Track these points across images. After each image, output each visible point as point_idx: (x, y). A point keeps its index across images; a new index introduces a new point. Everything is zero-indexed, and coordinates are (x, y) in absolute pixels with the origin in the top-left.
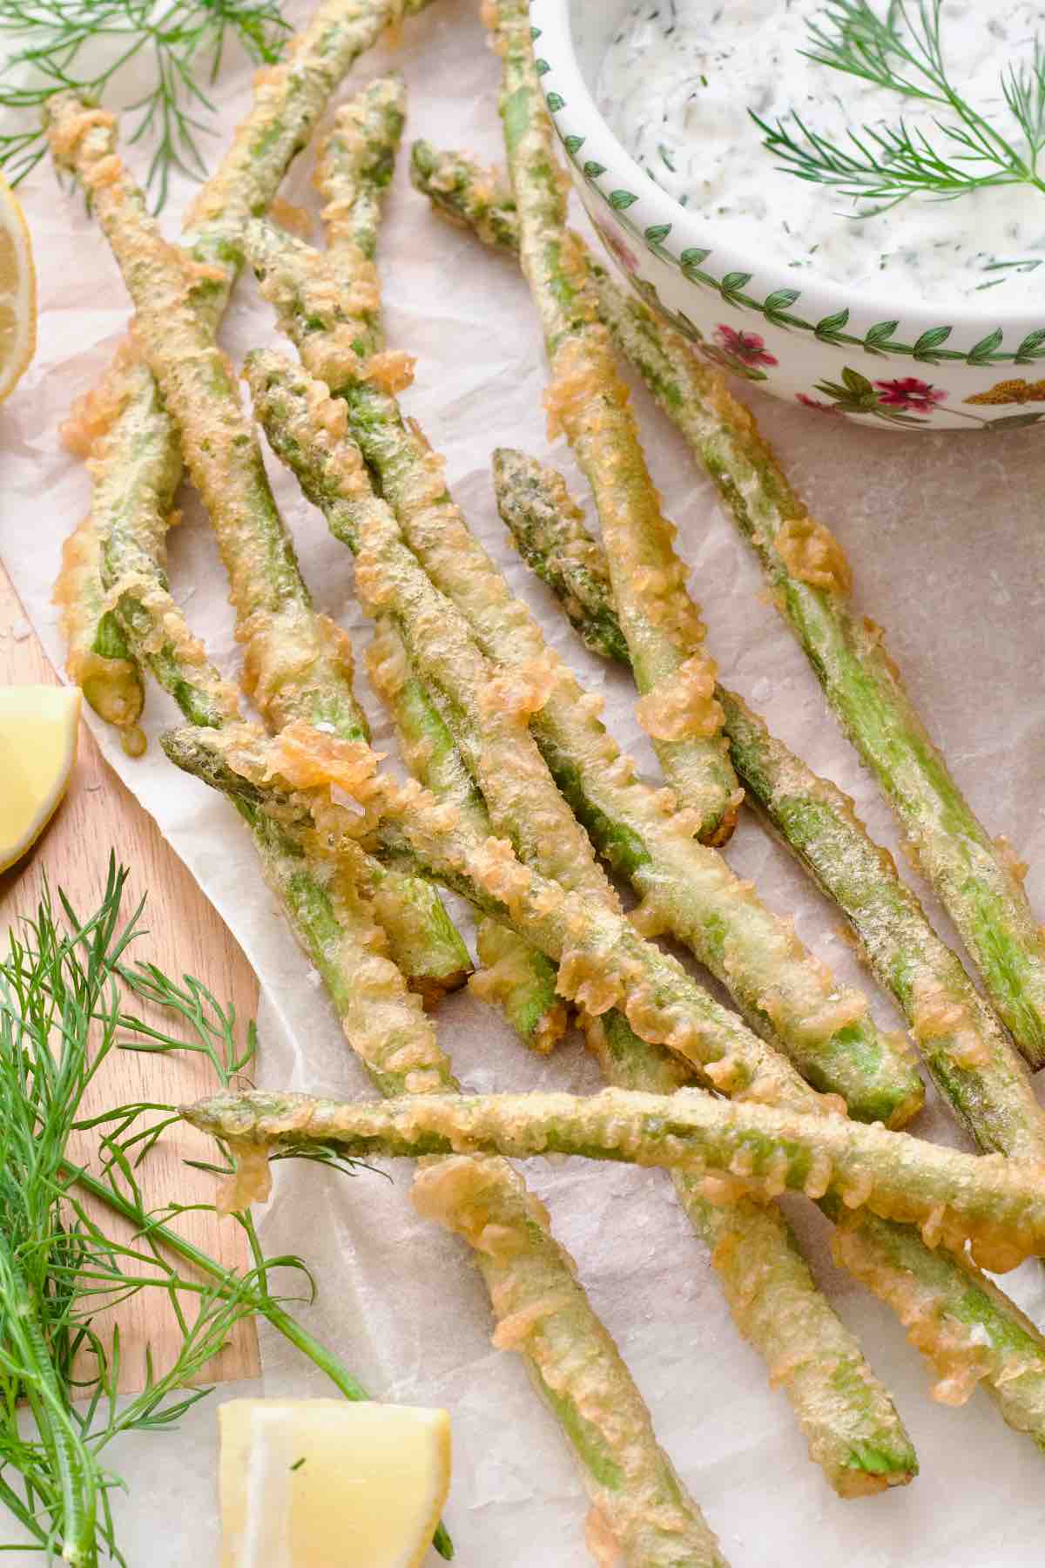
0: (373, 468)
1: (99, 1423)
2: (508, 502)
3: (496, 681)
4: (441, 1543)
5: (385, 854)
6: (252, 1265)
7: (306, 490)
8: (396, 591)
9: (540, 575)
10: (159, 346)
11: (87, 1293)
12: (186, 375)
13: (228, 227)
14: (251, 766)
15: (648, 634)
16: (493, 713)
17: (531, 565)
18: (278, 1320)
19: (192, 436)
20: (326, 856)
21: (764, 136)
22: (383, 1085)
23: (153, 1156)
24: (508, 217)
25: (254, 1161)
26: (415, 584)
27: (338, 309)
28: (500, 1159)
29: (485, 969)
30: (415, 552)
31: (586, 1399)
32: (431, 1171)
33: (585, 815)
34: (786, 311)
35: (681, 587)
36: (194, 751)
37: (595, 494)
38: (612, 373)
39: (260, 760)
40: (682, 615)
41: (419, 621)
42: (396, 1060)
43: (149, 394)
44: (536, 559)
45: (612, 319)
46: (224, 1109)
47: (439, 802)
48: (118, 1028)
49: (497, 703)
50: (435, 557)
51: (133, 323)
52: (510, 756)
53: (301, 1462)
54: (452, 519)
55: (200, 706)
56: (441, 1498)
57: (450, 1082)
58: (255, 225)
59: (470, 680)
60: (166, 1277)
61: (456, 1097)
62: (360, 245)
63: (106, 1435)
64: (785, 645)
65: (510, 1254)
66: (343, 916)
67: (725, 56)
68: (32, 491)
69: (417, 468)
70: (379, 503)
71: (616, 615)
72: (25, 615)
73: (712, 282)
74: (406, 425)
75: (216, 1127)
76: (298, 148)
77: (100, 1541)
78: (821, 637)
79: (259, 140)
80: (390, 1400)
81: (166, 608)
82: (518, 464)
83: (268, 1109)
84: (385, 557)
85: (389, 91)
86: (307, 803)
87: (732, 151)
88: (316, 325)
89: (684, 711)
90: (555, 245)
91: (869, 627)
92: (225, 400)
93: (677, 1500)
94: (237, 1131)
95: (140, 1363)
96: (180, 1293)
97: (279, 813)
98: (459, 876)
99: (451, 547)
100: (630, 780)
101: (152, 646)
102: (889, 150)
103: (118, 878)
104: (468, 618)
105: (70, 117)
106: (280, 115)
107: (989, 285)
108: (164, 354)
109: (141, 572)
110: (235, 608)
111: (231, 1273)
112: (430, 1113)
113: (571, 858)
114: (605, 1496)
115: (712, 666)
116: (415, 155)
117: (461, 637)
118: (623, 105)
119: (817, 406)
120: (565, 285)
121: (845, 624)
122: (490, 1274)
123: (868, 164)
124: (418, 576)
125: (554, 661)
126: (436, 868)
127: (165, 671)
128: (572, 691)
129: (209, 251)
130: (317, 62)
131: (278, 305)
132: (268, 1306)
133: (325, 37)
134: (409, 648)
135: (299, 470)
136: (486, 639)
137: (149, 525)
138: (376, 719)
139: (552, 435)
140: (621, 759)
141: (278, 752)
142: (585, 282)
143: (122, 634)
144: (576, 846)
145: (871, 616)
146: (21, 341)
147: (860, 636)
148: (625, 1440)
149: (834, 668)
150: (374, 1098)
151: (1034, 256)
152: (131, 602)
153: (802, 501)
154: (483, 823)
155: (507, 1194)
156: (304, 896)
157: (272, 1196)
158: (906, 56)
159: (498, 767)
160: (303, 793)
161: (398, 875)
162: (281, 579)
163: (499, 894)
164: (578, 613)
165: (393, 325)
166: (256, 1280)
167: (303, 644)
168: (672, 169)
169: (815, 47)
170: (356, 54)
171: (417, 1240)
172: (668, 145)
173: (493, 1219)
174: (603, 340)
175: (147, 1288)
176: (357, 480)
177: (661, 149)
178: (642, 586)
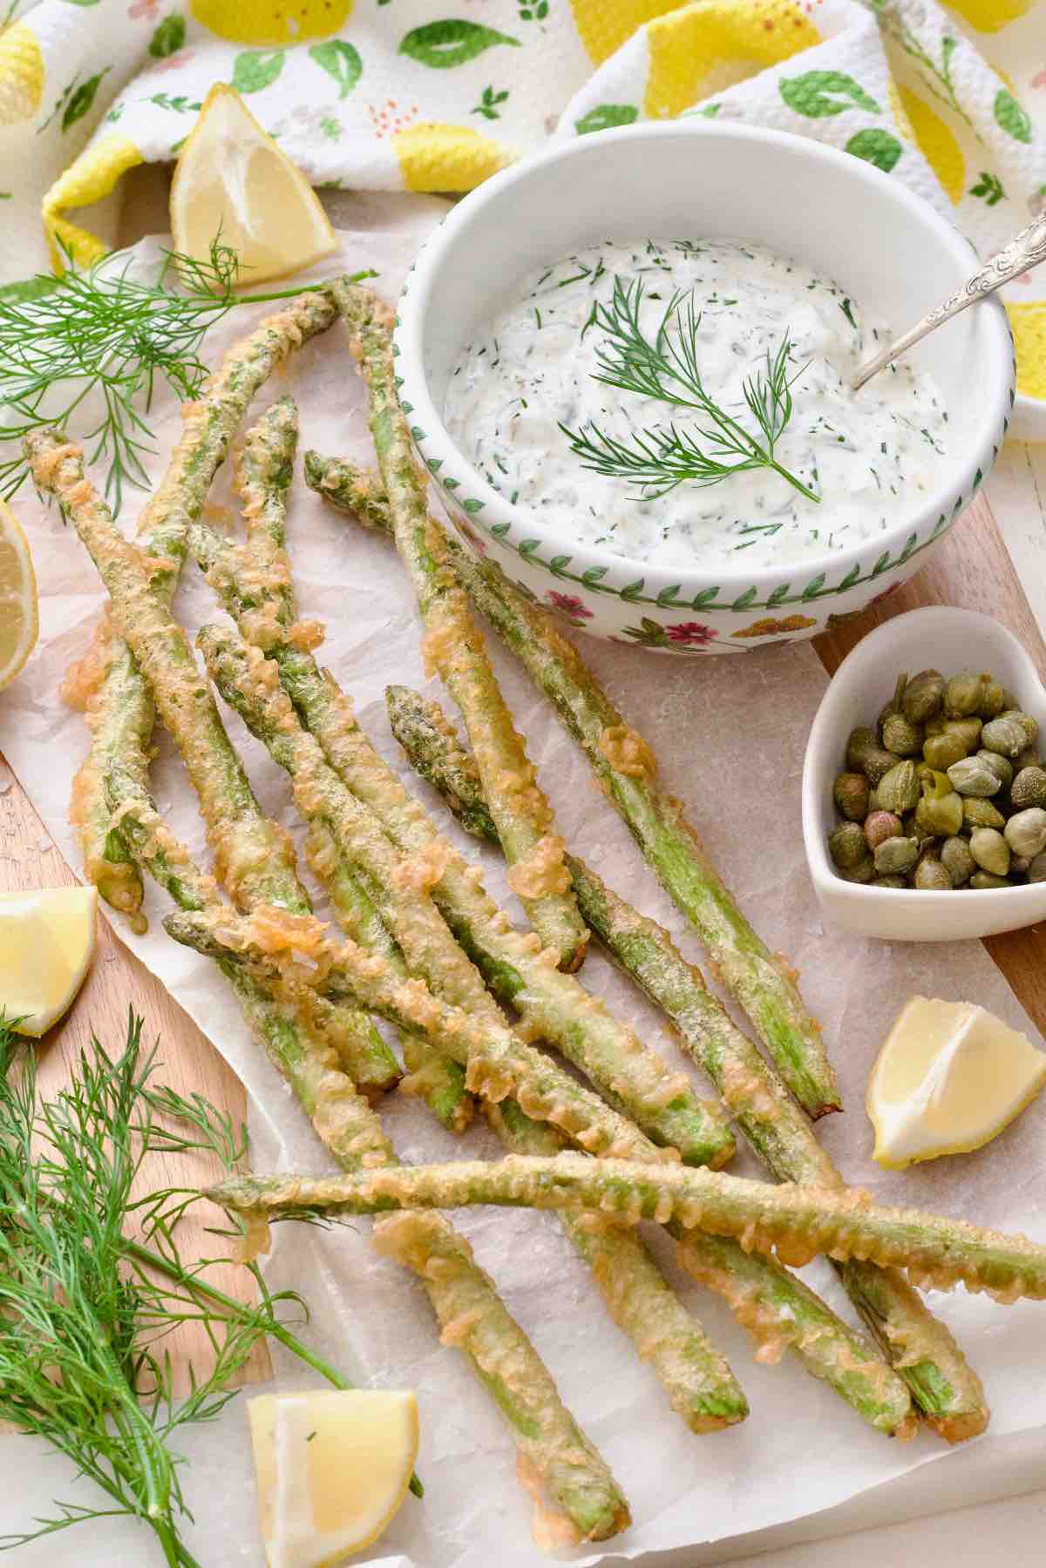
0: (300, 708)
1: (162, 1420)
2: (399, 726)
3: (404, 863)
4: (415, 1487)
5: (335, 996)
6: (261, 1299)
7: (250, 727)
8: (326, 801)
9: (427, 779)
10: (132, 625)
11: (143, 1328)
12: (155, 646)
13: (174, 528)
14: (232, 938)
15: (512, 820)
16: (403, 887)
17: (421, 772)
18: (283, 1337)
19: (163, 693)
20: (290, 1000)
21: (571, 442)
22: (345, 1164)
23: (180, 1227)
24: (382, 506)
25: (259, 1224)
26: (338, 795)
27: (264, 589)
28: (435, 1212)
29: (410, 1074)
30: (337, 770)
31: (512, 1377)
32: (385, 1223)
33: (477, 957)
34: (598, 582)
35: (533, 784)
36: (189, 929)
37: (465, 717)
38: (471, 624)
39: (239, 933)
40: (536, 805)
41: (344, 822)
42: (354, 1144)
43: (127, 658)
44: (424, 768)
45: (467, 581)
46: (235, 1189)
47: (370, 956)
48: (152, 1136)
49: (406, 880)
50: (352, 773)
51: (110, 607)
52: (418, 918)
53: (313, 1435)
54: (362, 744)
55: (188, 895)
56: (413, 1455)
57: (393, 1159)
58: (197, 530)
59: (385, 864)
60: (201, 1312)
61: (399, 1169)
62: (273, 536)
63: (167, 1428)
64: (611, 819)
65: (448, 1279)
66: (306, 1043)
67: (538, 382)
68: (43, 738)
69: (332, 707)
70: (306, 736)
71: (486, 805)
72: (47, 832)
73: (543, 563)
74: (321, 673)
75: (230, 1203)
76: (219, 462)
77: (174, 1504)
78: (638, 814)
79: (190, 460)
80: (369, 1388)
81: (157, 824)
82: (405, 698)
83: (268, 1187)
84: (315, 776)
85: (284, 414)
86: (276, 963)
87: (548, 455)
88: (249, 603)
89: (543, 875)
90: (420, 530)
91: (673, 803)
92: (185, 663)
93: (581, 1443)
94: (246, 1204)
95: (186, 1375)
96: (211, 1323)
97: (255, 971)
98: (389, 1009)
99: (362, 765)
100: (507, 929)
101: (148, 853)
102: (664, 447)
103: (135, 1025)
104: (380, 817)
105: (48, 452)
106: (205, 438)
107: (744, 546)
108: (137, 630)
109: (136, 798)
110: (205, 819)
111: (247, 1306)
112: (383, 1182)
113: (468, 989)
114: (529, 1445)
115: (560, 841)
116: (307, 462)
117: (375, 832)
118: (464, 423)
119: (624, 643)
120: (431, 560)
121: (655, 802)
122: (434, 1293)
123: (650, 459)
124: (340, 788)
125: (444, 844)
126: (372, 1003)
127: (160, 871)
128: (460, 866)
129: (161, 549)
130: (228, 396)
131: (219, 589)
132: (275, 1328)
133: (233, 375)
134: (337, 842)
135: (244, 713)
136: (393, 831)
137: (136, 761)
138: (315, 893)
139: (429, 674)
140: (499, 915)
141: (251, 928)
142: (446, 556)
143: (124, 844)
144: (471, 980)
145: (673, 793)
146: (28, 626)
147: (666, 811)
148: (541, 1403)
149: (649, 835)
150: (339, 1174)
151: (776, 521)
152: (130, 821)
153: (617, 710)
154: (403, 968)
155: (441, 1235)
156: (276, 1030)
157: (272, 1248)
158: (673, 374)
159: (409, 927)
160: (271, 955)
161: (343, 1010)
162: (238, 795)
163: (419, 1020)
164: (458, 806)
165: (301, 594)
166: (265, 1311)
167: (259, 844)
168: (505, 472)
169: (603, 372)
170: (257, 386)
171: (379, 1274)
172: (501, 454)
173: (432, 1255)
174: (461, 600)
175: (187, 1321)
176: (289, 720)
177: (496, 457)
178: (505, 786)
